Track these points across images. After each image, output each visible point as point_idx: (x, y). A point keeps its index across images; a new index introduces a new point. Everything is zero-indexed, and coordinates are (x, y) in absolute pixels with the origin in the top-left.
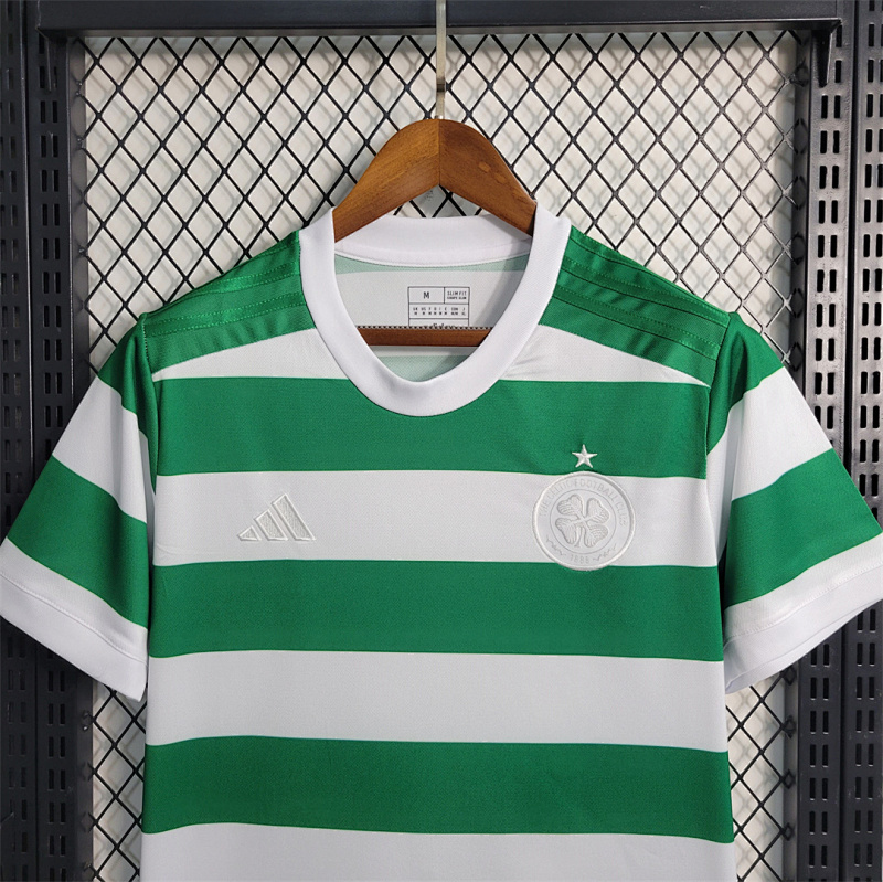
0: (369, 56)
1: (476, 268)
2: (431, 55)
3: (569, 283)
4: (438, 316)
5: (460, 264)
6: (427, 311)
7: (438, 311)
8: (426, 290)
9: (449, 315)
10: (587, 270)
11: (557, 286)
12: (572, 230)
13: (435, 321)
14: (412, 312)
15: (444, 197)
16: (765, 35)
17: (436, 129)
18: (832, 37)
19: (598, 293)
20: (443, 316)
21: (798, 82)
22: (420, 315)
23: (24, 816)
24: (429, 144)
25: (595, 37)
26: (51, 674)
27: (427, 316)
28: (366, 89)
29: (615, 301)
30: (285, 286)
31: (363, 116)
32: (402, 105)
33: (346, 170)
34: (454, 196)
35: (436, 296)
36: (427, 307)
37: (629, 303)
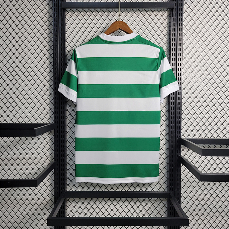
2: (117, 12)
16: (165, 9)
18: (174, 10)
21: (170, 16)
23: (58, 123)
25: (141, 9)
26: (62, 102)
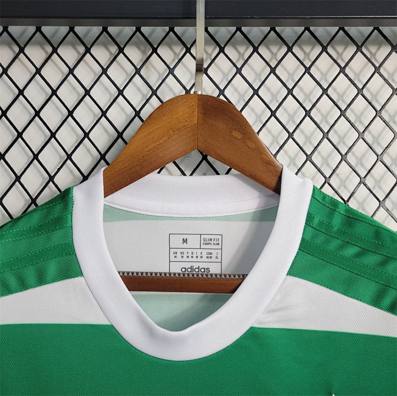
0: (142, 48)
1: (227, 218)
2: (191, 46)
3: (314, 237)
4: (195, 259)
5: (214, 215)
6: (185, 256)
7: (195, 255)
8: (185, 237)
9: (205, 259)
10: (329, 226)
11: (303, 239)
12: (314, 190)
13: (192, 264)
14: (172, 256)
15: (201, 157)
17: (195, 102)
19: (341, 247)
20: (199, 259)
22: (179, 258)
24: (189, 115)
27: (185, 259)
28: (138, 71)
29: (358, 255)
30: (57, 237)
31: (136, 93)
32: (167, 85)
33: (120, 135)
34: (209, 158)
35: (194, 242)
36: (185, 251)
37: (372, 259)
